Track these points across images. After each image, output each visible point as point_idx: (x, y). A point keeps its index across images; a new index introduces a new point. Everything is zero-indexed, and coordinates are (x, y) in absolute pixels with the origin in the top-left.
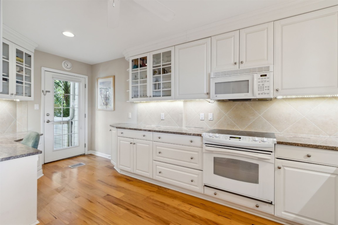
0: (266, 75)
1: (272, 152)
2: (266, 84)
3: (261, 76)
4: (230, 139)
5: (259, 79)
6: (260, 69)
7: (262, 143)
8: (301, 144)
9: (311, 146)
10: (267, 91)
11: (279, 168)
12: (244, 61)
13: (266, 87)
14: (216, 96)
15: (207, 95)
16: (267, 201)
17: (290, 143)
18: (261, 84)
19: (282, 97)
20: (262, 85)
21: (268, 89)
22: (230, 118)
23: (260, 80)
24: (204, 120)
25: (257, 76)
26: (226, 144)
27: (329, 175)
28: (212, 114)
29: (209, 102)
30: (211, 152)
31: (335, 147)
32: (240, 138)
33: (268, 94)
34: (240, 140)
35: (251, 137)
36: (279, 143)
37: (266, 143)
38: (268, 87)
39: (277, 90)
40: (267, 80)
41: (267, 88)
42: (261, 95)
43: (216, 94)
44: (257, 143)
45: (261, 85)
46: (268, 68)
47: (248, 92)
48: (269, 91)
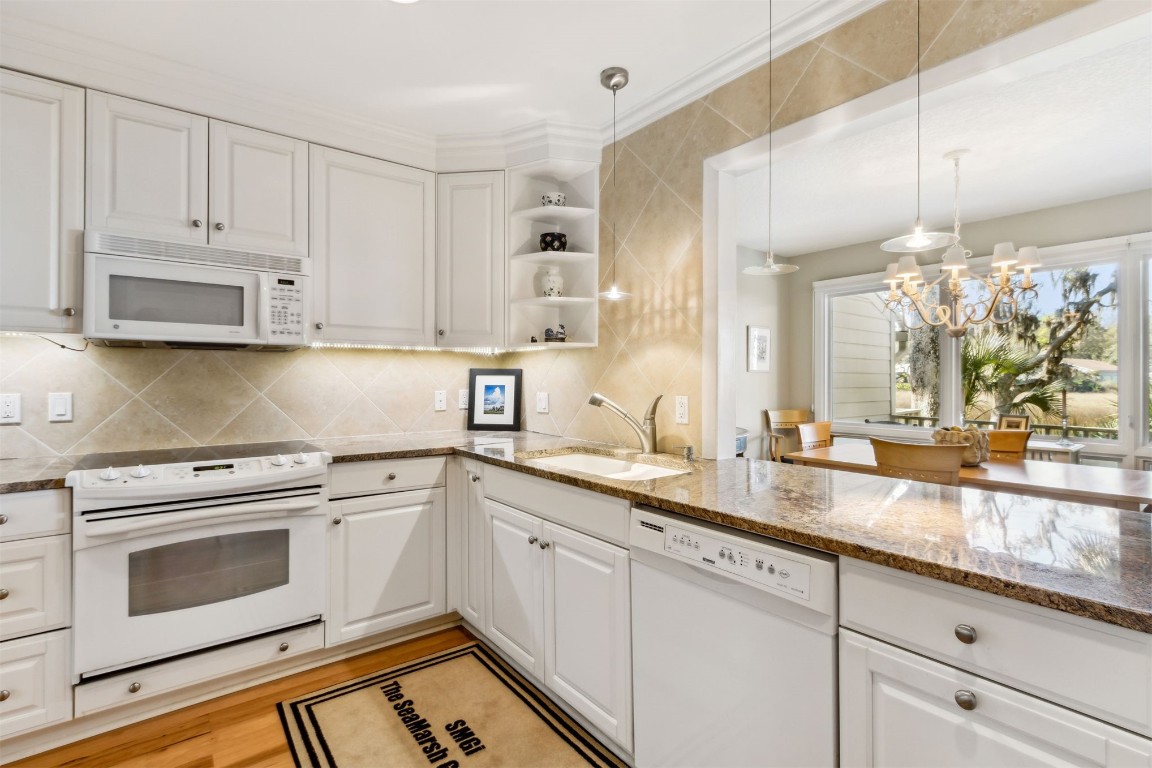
0: (291, 283)
1: (319, 486)
2: (293, 307)
3: (280, 282)
4: (197, 476)
5: (274, 289)
6: (276, 263)
7: (297, 468)
8: (379, 454)
9: (395, 455)
10: (293, 327)
11: (337, 522)
12: (226, 222)
13: (292, 315)
14: (116, 327)
15: (64, 318)
16: (311, 620)
17: (358, 456)
18: (279, 304)
19: (321, 345)
20: (284, 308)
21: (298, 322)
22: (156, 407)
23: (277, 294)
24: (18, 424)
25: (268, 281)
26: (186, 494)
27: (420, 508)
28: (68, 395)
29: (63, 347)
30: (119, 537)
31: (430, 450)
32: (231, 466)
33: (297, 333)
34: (232, 472)
35: (262, 458)
36: (338, 460)
37: (309, 466)
38: (299, 315)
39: (318, 327)
40: (294, 294)
41: (295, 318)
42: (278, 335)
43: (112, 316)
44: (286, 469)
45: (279, 309)
46: (296, 265)
47: (241, 323)
48: (299, 326)
